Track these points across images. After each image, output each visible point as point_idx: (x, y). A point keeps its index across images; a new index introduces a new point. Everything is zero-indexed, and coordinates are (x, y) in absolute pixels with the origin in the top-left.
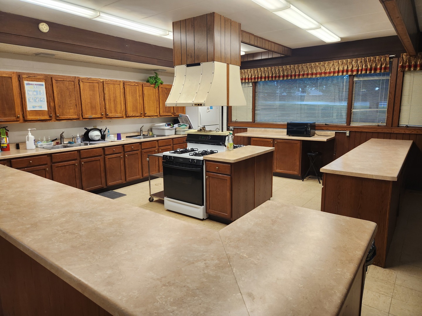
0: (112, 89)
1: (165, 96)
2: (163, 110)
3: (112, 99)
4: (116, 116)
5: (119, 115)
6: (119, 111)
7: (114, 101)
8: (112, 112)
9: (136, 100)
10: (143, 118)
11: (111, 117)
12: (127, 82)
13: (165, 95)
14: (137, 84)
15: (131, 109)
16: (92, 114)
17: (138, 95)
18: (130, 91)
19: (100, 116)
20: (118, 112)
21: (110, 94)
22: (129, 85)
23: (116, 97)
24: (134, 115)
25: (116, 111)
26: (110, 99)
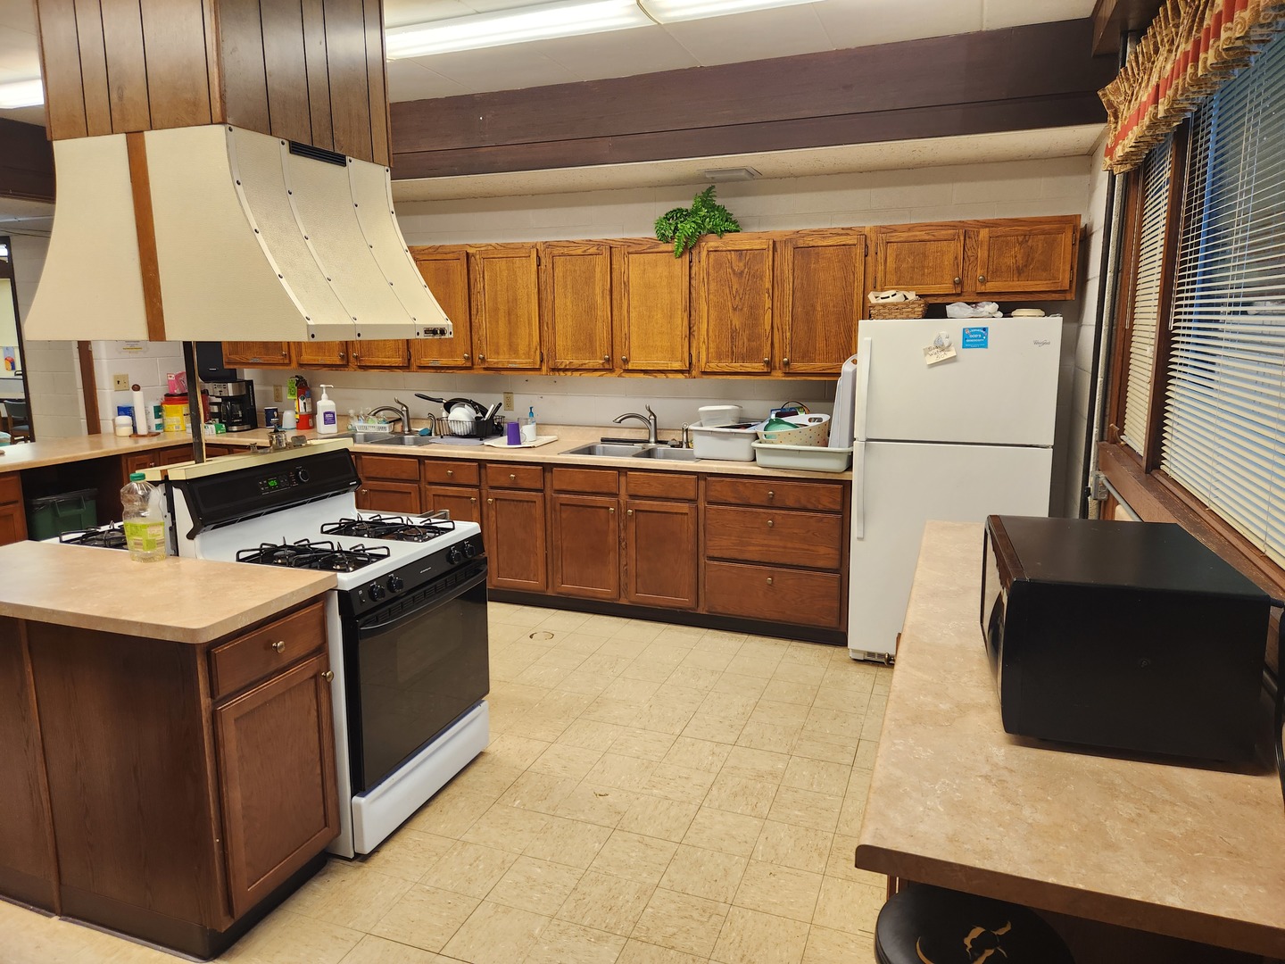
0: (505, 273)
1: (731, 288)
2: (718, 348)
3: (503, 308)
4: (510, 366)
5: (521, 362)
6: (522, 348)
7: (509, 314)
8: (501, 351)
9: (592, 308)
10: (620, 376)
11: (496, 366)
12: (560, 244)
13: (735, 280)
14: (593, 250)
15: (570, 343)
16: (441, 355)
17: (598, 291)
18: (569, 279)
19: (460, 362)
20: (521, 352)
21: (496, 291)
22: (563, 255)
23: (515, 300)
24: (576, 363)
25: (513, 349)
26: (496, 310)
